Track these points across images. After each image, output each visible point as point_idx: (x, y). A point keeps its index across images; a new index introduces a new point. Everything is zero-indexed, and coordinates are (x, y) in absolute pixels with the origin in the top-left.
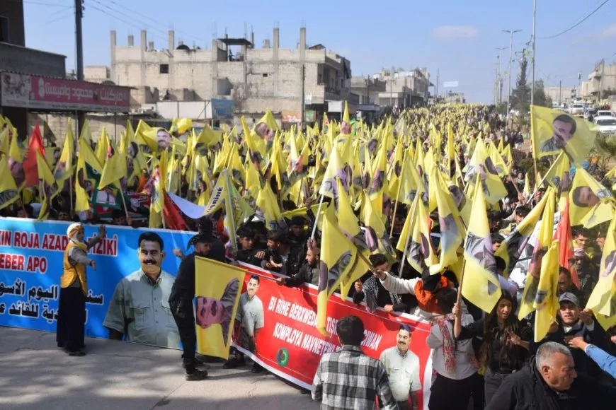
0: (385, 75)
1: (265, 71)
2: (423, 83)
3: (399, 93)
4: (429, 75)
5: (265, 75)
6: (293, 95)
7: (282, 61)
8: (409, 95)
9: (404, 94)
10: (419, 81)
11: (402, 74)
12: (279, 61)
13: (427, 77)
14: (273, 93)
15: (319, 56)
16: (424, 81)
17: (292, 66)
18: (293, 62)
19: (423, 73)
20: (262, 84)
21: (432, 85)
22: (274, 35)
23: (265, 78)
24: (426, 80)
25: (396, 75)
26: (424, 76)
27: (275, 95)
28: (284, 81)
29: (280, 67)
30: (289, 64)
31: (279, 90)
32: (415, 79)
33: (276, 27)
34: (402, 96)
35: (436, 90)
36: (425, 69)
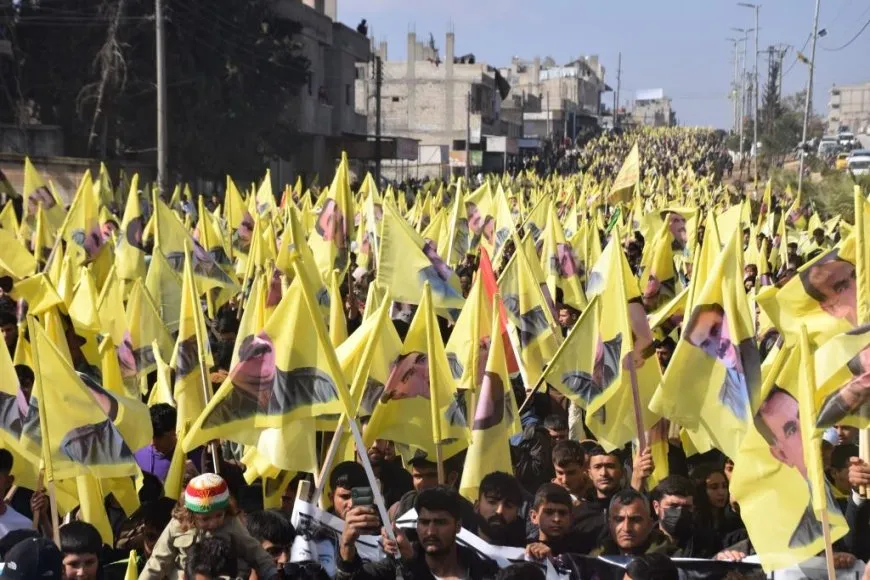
0: (518, 72)
1: (396, 94)
2: (593, 88)
3: (555, 112)
4: (603, 70)
5: (396, 99)
6: (435, 127)
7: (420, 79)
8: (571, 115)
9: (563, 113)
10: (586, 83)
11: (554, 73)
12: (414, 80)
13: (599, 74)
14: (407, 125)
15: (474, 74)
16: (594, 83)
17: (435, 88)
18: (437, 82)
19: (592, 67)
20: (392, 111)
21: (608, 89)
22: (409, 43)
23: (395, 103)
24: (598, 80)
25: (543, 75)
26: (594, 74)
27: (410, 127)
28: (423, 108)
29: (418, 88)
30: (430, 84)
31: (417, 121)
32: (580, 81)
33: (412, 31)
34: (559, 117)
35: (616, 98)
36: (595, 59)
